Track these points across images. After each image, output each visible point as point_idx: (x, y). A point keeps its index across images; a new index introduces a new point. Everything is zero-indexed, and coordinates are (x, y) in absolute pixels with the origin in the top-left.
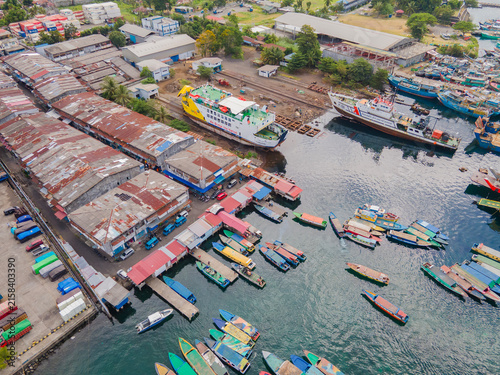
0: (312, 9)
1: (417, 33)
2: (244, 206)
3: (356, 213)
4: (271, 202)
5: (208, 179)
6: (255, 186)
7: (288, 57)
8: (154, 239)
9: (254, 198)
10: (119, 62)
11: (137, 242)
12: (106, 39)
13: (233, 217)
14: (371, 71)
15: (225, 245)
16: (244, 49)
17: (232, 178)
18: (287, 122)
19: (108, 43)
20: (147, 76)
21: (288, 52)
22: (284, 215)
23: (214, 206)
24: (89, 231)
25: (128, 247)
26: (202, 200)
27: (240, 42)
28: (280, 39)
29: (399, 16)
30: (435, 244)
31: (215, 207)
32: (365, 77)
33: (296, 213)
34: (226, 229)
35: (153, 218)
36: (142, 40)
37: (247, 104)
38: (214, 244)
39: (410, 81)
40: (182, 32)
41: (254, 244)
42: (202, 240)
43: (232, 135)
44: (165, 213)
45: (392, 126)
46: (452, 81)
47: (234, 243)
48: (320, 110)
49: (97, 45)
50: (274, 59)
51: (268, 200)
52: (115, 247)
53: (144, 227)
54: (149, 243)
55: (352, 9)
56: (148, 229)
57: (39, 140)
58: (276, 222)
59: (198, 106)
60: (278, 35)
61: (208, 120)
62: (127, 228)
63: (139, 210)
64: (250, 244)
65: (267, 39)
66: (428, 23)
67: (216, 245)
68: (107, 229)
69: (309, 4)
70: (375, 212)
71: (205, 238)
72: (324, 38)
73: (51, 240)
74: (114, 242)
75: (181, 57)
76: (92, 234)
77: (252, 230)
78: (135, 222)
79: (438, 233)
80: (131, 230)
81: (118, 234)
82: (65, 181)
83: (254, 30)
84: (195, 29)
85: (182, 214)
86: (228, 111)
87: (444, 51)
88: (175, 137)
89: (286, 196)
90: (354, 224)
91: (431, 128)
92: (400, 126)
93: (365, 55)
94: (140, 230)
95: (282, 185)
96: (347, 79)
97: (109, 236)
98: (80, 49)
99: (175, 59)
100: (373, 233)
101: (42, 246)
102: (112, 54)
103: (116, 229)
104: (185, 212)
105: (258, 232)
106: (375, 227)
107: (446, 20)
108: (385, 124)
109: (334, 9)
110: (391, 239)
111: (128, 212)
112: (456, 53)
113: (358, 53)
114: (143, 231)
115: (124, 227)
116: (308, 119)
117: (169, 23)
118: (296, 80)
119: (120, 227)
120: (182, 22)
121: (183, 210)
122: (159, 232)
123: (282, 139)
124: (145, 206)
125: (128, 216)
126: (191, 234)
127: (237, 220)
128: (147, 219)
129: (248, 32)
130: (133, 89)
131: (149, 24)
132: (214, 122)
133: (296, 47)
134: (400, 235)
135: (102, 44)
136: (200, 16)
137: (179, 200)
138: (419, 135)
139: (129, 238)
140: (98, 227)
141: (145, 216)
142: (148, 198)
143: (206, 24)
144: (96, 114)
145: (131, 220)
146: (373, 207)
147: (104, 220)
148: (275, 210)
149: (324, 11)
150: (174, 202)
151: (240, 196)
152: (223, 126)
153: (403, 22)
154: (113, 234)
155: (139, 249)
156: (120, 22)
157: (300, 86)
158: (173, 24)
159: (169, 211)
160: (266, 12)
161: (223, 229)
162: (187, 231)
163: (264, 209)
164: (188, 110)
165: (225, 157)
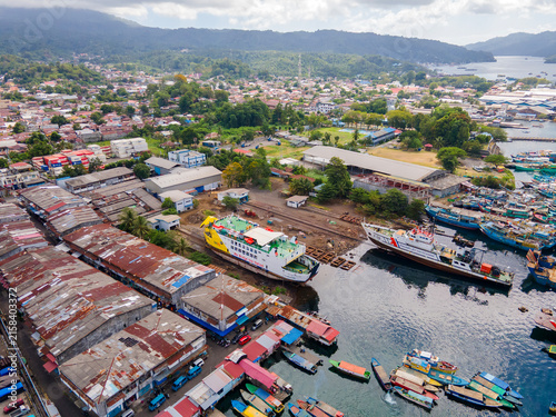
0: (340, 142)
1: (449, 166)
2: (270, 352)
3: (405, 361)
4: (303, 347)
5: (229, 320)
6: (284, 327)
7: (318, 188)
8: (161, 396)
9: (282, 342)
10: (141, 194)
11: (139, 401)
12: (130, 171)
13: (257, 366)
14: (406, 201)
15: (247, 403)
16: (272, 179)
17: (257, 318)
18: (319, 254)
19: (131, 175)
20: (169, 206)
21: (318, 182)
22: (319, 364)
23: (235, 352)
24: (81, 386)
25: (126, 408)
26: (222, 345)
27: (268, 174)
28: (309, 171)
29: (428, 149)
30: (507, 405)
31: (236, 354)
32: (400, 206)
33: (332, 361)
34: (249, 382)
35: (162, 368)
36: (167, 172)
37: (275, 235)
38: (233, 402)
39: (448, 212)
40: (208, 164)
41: (283, 402)
42: (218, 397)
43: (259, 268)
44: (177, 362)
45: (435, 259)
46: (493, 212)
47: (258, 402)
48: (354, 241)
49: (120, 177)
50: (302, 189)
51: (299, 345)
52: (111, 409)
53: (150, 380)
54: (154, 402)
55: (381, 143)
56: (155, 382)
57: (41, 277)
58: (309, 373)
59: (222, 237)
60: (306, 167)
61: (232, 252)
62: (129, 382)
63: (146, 359)
64: (277, 403)
65: (295, 170)
66: (459, 156)
67: (237, 405)
68: (103, 384)
69: (337, 138)
70: (427, 359)
71: (223, 394)
72: (355, 170)
73: (34, 399)
74: (110, 401)
75: (206, 188)
76: (85, 391)
77: (280, 383)
78: (139, 374)
79: (507, 389)
80: (133, 385)
81: (117, 390)
82: (64, 323)
83: (283, 162)
84: (221, 161)
85: (196, 363)
86: (253, 242)
87: (478, 182)
88: (194, 272)
89: (321, 340)
90: (403, 375)
91: (479, 261)
92: (443, 259)
93: (398, 185)
94: (144, 384)
95: (315, 326)
96: (381, 209)
97: (105, 394)
98: (102, 182)
99: (200, 190)
100: (427, 387)
101: (22, 407)
102: (134, 186)
103: (116, 383)
104: (201, 360)
105: (288, 386)
106: (428, 380)
107: (476, 154)
108: (426, 256)
109: (362, 142)
110: (451, 396)
111: (133, 361)
112: (493, 184)
113: (390, 183)
114: (148, 385)
115: (124, 381)
116: (342, 251)
117: (196, 156)
118: (326, 210)
119: (120, 380)
120: (209, 155)
121: (197, 358)
122: (167, 387)
123: (313, 272)
124: (154, 353)
125: (132, 366)
126: (206, 389)
127: (263, 370)
128: (154, 369)
129: (275, 163)
130: (153, 220)
131: (175, 157)
132: (239, 254)
133: (325, 178)
134: (462, 391)
135: (125, 176)
136: (227, 149)
137: (194, 345)
138: (466, 268)
139: (130, 395)
140: (93, 381)
141: (153, 365)
142: (158, 343)
143: (233, 157)
144: (109, 247)
145: (135, 371)
146: (424, 354)
147: (102, 371)
148: (308, 359)
149: (352, 144)
150: (189, 347)
151: (267, 340)
152: (248, 258)
153: (433, 155)
154: (110, 389)
155: (141, 410)
156: (146, 155)
157: (332, 217)
158: (200, 157)
159: (181, 359)
160: (295, 146)
161: (245, 382)
162: (201, 385)
163: (295, 356)
164: (210, 241)
165: (249, 293)
